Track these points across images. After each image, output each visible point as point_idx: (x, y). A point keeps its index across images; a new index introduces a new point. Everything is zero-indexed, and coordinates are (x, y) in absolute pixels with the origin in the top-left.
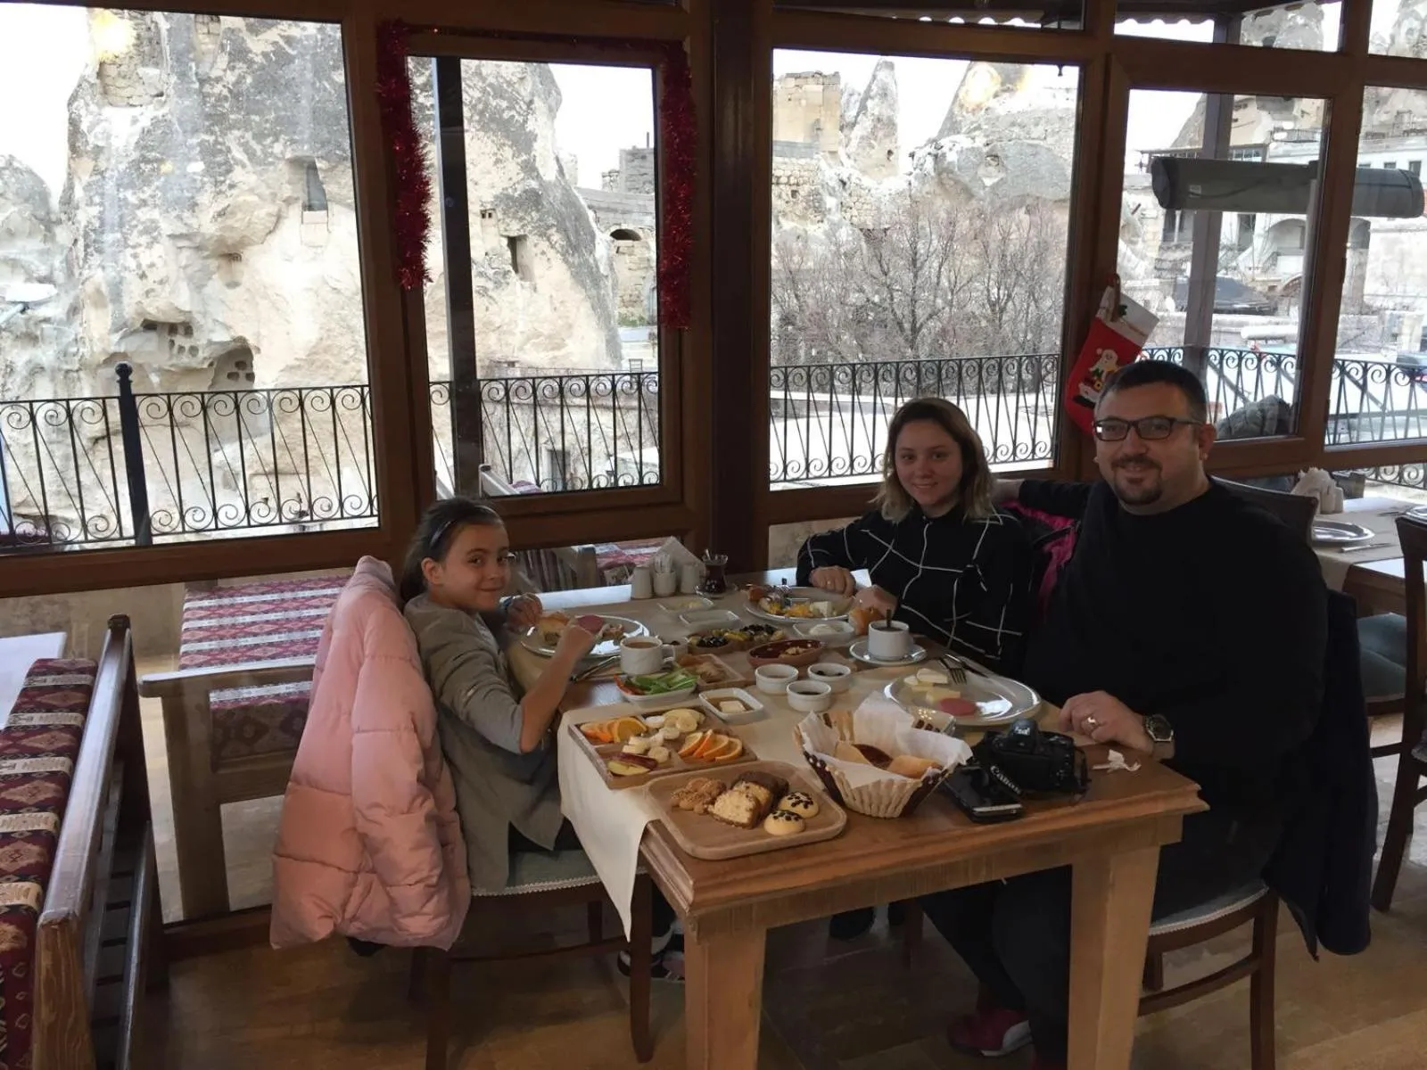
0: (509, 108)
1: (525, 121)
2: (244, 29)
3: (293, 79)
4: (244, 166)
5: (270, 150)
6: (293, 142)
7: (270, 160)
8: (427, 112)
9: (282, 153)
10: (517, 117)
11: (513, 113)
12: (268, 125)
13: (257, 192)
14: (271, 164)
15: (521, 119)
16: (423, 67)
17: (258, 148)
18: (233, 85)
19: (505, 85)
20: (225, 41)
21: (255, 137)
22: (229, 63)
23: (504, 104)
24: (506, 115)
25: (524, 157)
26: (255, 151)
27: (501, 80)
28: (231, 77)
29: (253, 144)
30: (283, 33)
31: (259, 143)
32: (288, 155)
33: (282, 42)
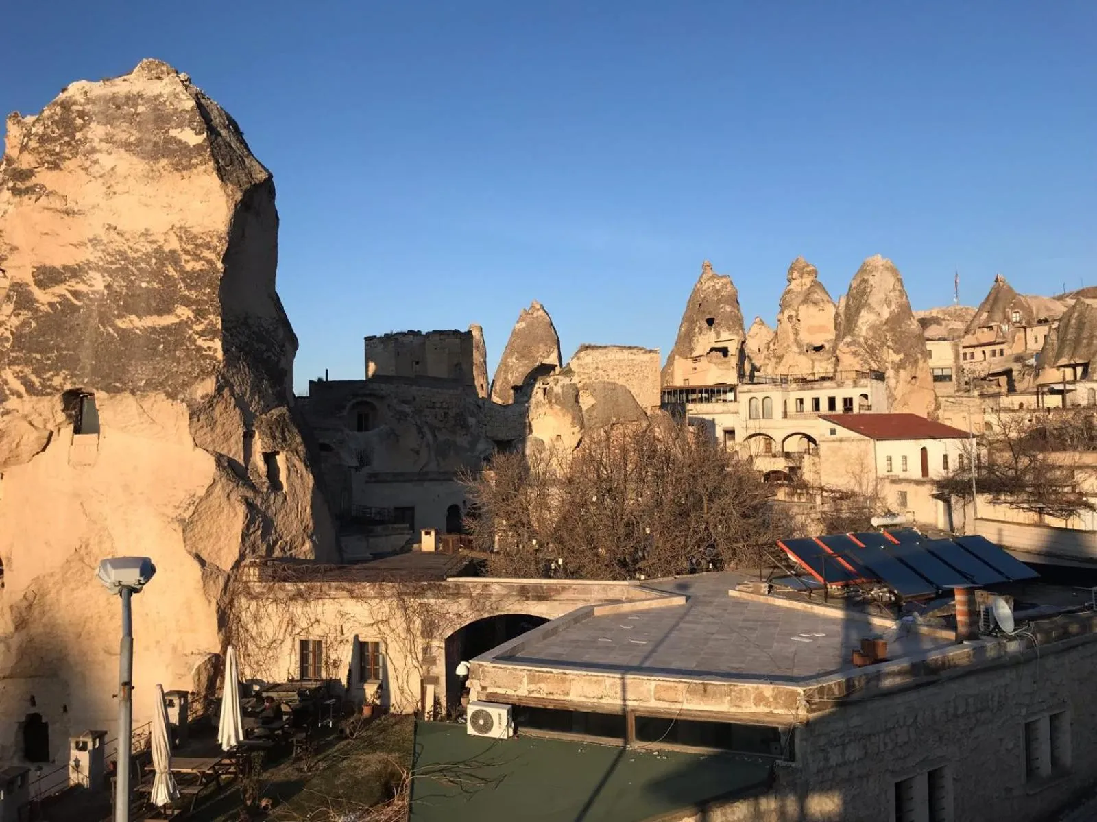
0: (267, 350)
1: (279, 361)
2: (32, 283)
3: (78, 325)
4: (20, 396)
5: (48, 383)
6: (73, 376)
7: (49, 391)
8: (204, 353)
9: (61, 385)
10: (273, 357)
11: (270, 354)
12: (49, 362)
13: (30, 418)
14: (48, 394)
15: (276, 359)
16: (202, 318)
17: (37, 381)
18: (16, 328)
19: (264, 333)
20: (12, 293)
21: (34, 372)
22: (14, 310)
23: (264, 347)
24: (265, 355)
25: (279, 388)
26: (34, 383)
27: (262, 329)
28: (15, 321)
29: (33, 378)
30: (70, 288)
31: (38, 376)
32: (68, 387)
33: (69, 295)
